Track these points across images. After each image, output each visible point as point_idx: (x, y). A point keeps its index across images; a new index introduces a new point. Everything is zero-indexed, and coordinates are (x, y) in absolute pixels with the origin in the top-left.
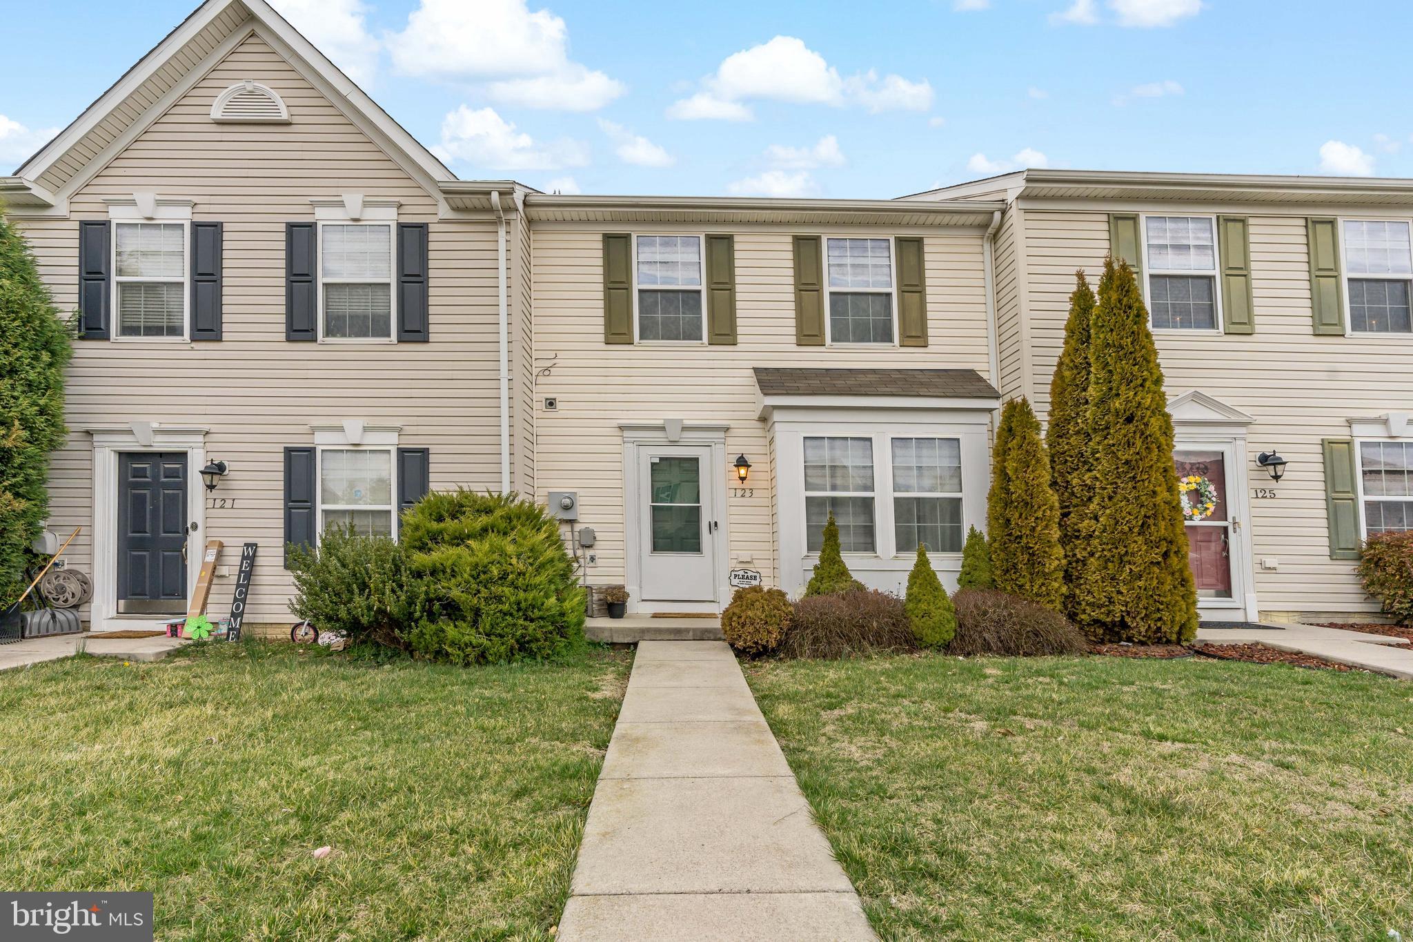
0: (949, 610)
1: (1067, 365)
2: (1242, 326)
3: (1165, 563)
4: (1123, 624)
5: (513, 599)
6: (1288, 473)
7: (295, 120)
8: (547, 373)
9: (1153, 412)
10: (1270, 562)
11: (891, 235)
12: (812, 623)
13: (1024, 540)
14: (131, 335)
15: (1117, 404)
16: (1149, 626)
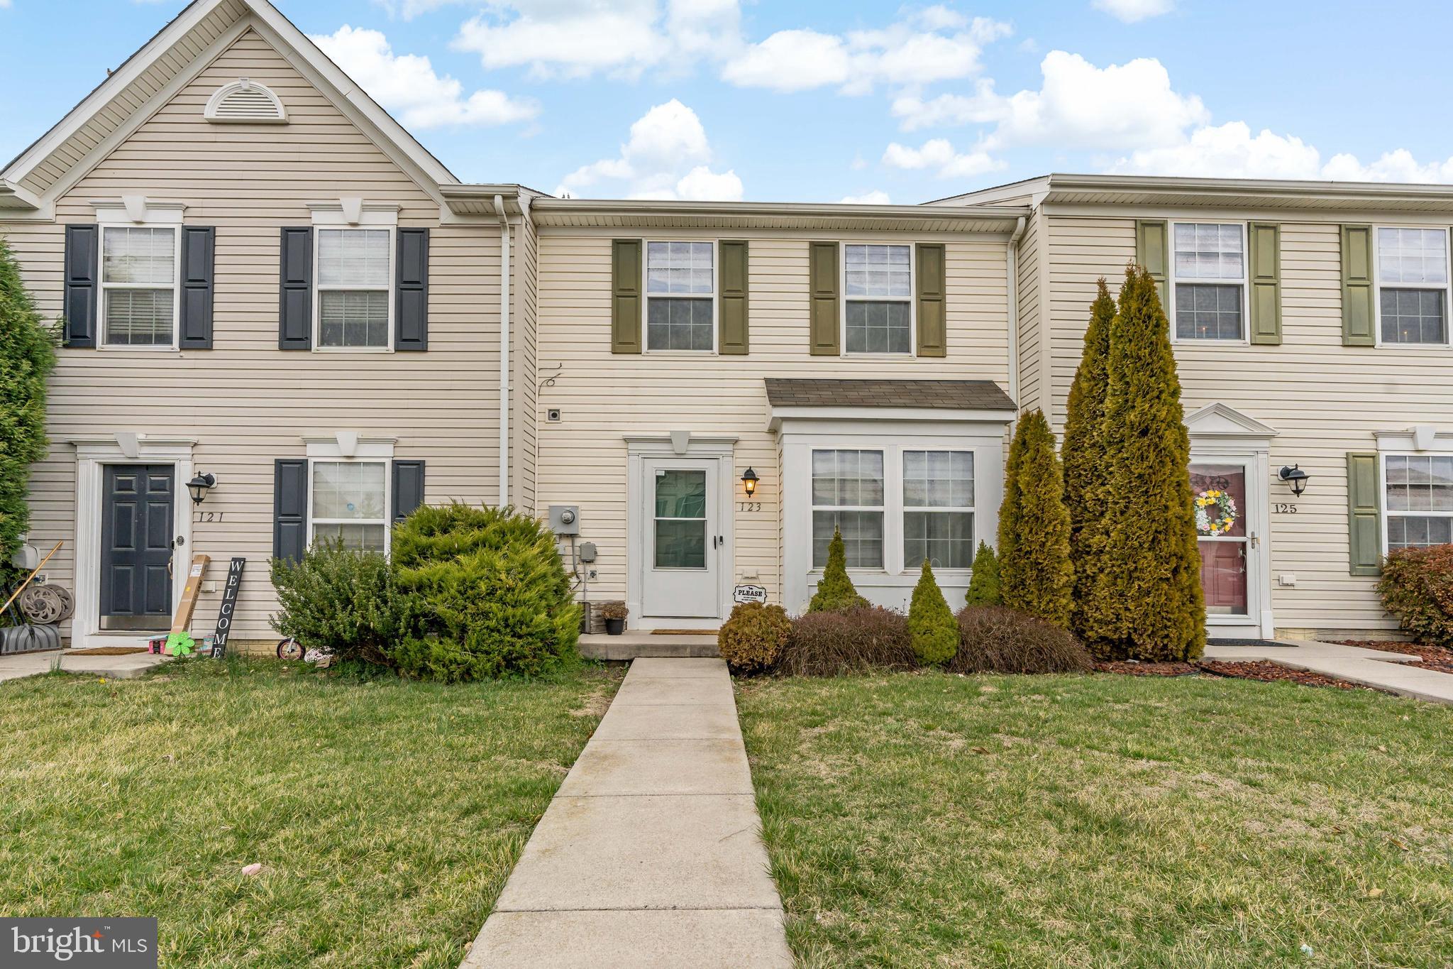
0: (952, 626)
1: (1085, 377)
2: (1270, 337)
3: (1174, 579)
4: (1130, 642)
5: (500, 615)
6: (1309, 487)
7: (293, 120)
8: (551, 383)
9: (1169, 425)
10: (1288, 578)
11: (911, 242)
12: (809, 640)
13: (1034, 556)
14: (118, 343)
15: (1132, 416)
16: (1156, 644)
